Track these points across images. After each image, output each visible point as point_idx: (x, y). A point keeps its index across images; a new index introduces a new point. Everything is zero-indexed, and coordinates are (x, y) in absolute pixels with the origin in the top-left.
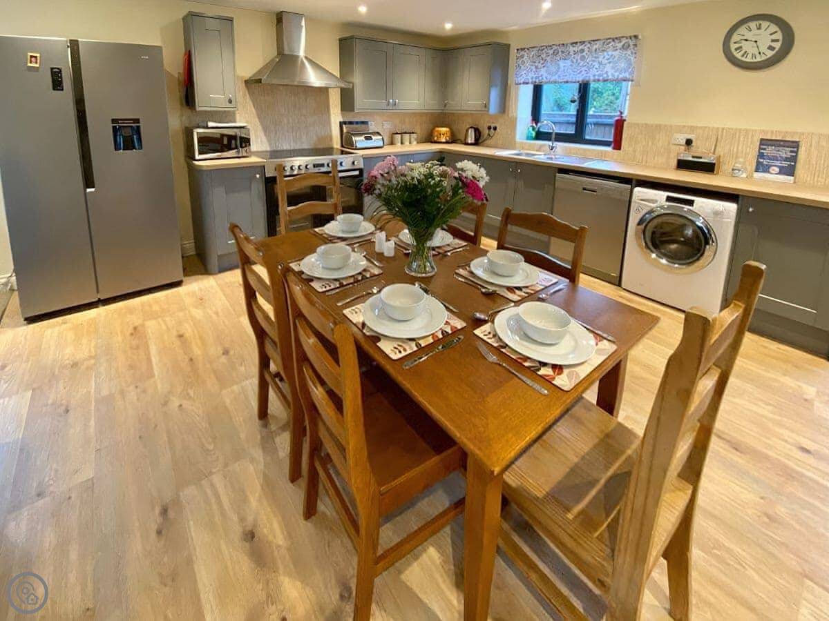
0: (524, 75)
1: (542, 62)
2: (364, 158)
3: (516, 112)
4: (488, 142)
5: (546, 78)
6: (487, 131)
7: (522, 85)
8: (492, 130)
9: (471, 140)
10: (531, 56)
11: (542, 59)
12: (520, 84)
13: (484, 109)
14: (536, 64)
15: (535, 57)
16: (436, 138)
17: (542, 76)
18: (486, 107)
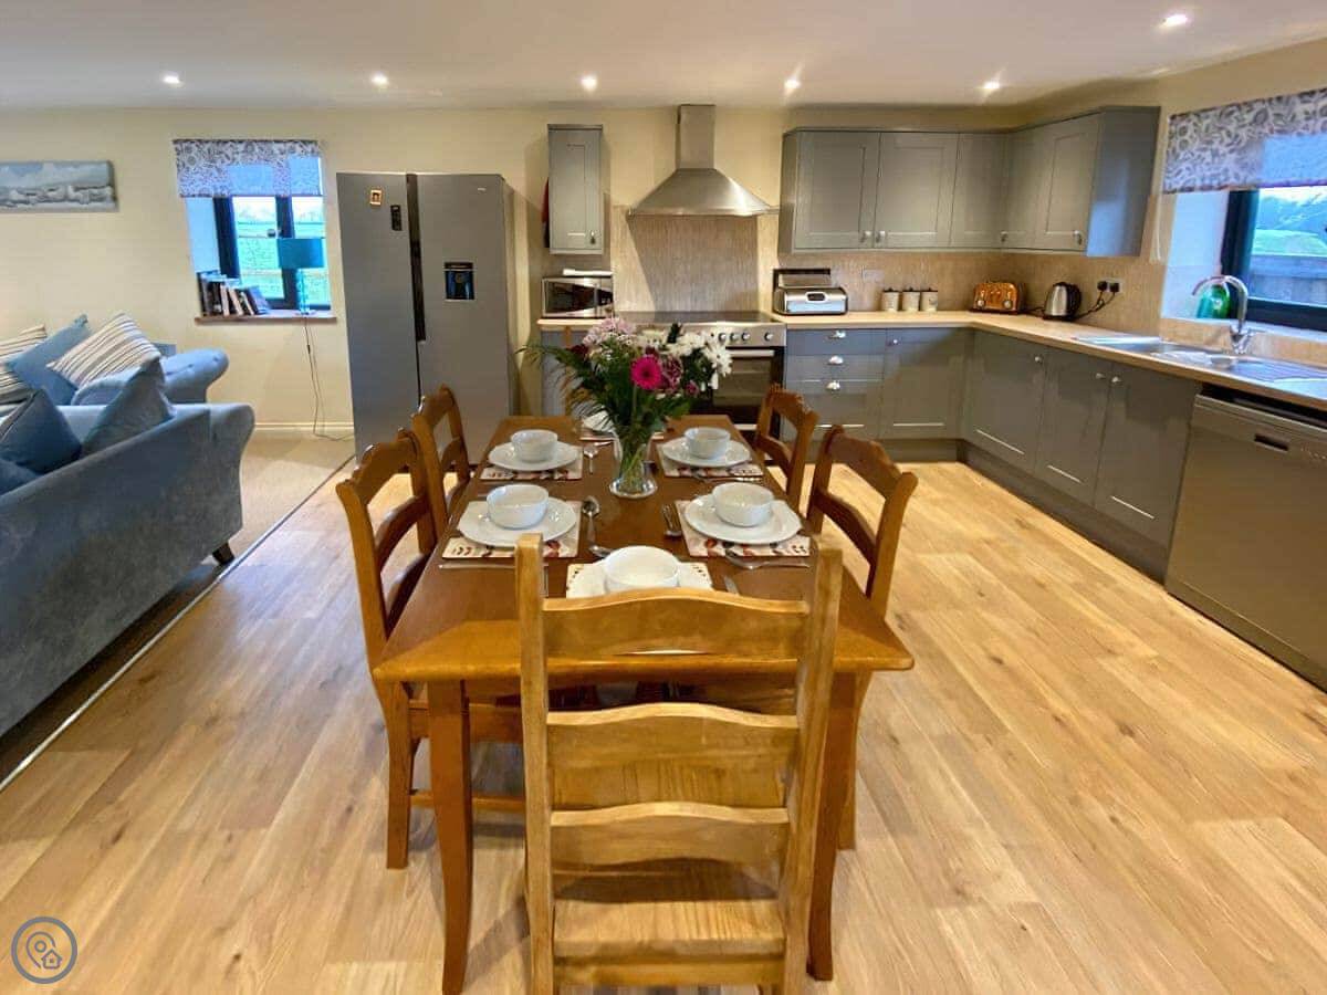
0: (1185, 173)
1: (1228, 140)
2: (788, 331)
3: (1164, 253)
4: (1098, 316)
5: (1237, 176)
6: (1096, 294)
7: (1180, 196)
8: (1108, 291)
9: (1058, 309)
10: (1203, 128)
11: (1229, 134)
12: (1174, 191)
13: (1076, 246)
14: (1214, 146)
15: (1211, 130)
16: (980, 303)
17: (1226, 170)
18: (1080, 242)
